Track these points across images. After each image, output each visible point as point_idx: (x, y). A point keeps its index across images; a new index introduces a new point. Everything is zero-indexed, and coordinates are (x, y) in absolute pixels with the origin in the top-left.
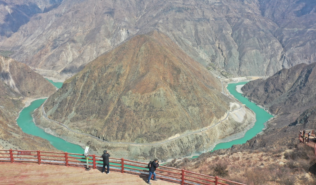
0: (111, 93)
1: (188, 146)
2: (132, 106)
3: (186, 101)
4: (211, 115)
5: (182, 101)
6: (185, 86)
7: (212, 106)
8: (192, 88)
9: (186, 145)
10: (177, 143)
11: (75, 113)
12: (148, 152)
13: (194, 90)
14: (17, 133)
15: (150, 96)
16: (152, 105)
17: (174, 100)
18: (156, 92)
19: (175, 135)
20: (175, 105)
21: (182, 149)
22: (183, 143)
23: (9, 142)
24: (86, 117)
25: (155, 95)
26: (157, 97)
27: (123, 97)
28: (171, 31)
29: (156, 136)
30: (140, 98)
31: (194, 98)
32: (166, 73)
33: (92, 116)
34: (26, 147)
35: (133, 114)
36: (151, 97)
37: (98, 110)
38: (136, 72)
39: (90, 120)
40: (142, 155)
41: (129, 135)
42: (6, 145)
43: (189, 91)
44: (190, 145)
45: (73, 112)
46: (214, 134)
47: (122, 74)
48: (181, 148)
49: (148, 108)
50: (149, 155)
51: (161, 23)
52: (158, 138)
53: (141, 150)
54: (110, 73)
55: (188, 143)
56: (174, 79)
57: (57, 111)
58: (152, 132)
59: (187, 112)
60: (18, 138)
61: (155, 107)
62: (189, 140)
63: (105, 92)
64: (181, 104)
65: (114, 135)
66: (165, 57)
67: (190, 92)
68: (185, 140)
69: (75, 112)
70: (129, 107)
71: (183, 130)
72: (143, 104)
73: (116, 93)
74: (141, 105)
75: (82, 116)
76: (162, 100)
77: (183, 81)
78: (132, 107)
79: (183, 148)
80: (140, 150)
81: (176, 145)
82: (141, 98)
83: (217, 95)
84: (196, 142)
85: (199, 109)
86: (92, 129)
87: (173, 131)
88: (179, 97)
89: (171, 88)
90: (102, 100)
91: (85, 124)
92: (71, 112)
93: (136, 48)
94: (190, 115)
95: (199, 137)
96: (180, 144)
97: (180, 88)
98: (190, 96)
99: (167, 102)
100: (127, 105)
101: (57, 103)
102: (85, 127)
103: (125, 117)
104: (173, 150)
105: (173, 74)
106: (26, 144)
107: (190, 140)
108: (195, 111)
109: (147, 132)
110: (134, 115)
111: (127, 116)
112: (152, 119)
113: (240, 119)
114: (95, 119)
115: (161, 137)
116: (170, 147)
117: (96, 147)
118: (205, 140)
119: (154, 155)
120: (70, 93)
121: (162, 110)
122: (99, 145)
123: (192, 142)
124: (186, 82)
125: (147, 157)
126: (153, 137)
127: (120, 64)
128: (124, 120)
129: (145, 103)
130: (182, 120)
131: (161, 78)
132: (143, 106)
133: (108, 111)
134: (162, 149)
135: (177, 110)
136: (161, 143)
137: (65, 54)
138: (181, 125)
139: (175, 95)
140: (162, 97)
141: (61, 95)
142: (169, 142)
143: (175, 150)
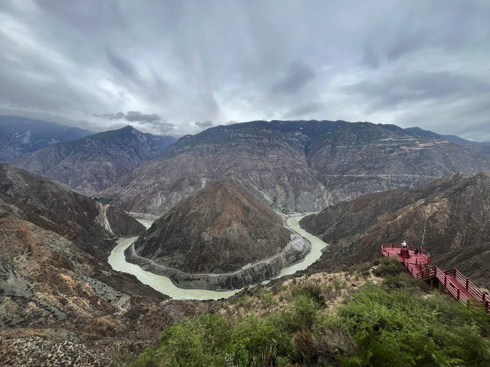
0: (193, 230)
2: (211, 241)
3: (255, 235)
4: (276, 246)
5: (252, 235)
6: (253, 222)
7: (277, 238)
8: (259, 223)
9: (257, 273)
10: (250, 272)
11: (162, 250)
12: (225, 282)
13: (261, 225)
14: (107, 271)
15: (226, 231)
16: (227, 239)
17: (246, 234)
18: (231, 228)
19: (247, 264)
20: (246, 238)
22: (255, 271)
23: (98, 280)
24: (171, 253)
25: (230, 231)
26: (231, 232)
27: (203, 233)
28: (241, 179)
29: (231, 266)
30: (217, 233)
31: (262, 232)
32: (238, 211)
33: (176, 251)
34: (114, 284)
37: (181, 246)
38: (213, 211)
39: (175, 255)
40: (219, 285)
41: (208, 266)
42: (94, 283)
44: (260, 273)
45: (160, 248)
46: (280, 262)
47: (202, 214)
48: (253, 276)
49: (224, 242)
50: (225, 284)
51: (233, 173)
52: (233, 268)
53: (218, 280)
54: (192, 214)
55: (258, 271)
56: (245, 217)
57: (145, 248)
58: (228, 263)
59: (256, 244)
60: (107, 275)
61: (230, 240)
62: (259, 268)
63: (188, 230)
64: (251, 238)
65: (195, 267)
66: (237, 198)
67: (258, 227)
68: (256, 269)
70: (208, 241)
71: (253, 260)
72: (220, 238)
73: (197, 230)
74: (218, 239)
75: (168, 252)
76: (235, 234)
77: (252, 218)
80: (217, 280)
81: (249, 274)
83: (280, 229)
84: (265, 271)
85: (266, 241)
86: (176, 263)
87: (245, 261)
88: (249, 232)
89: (242, 224)
90: (185, 237)
91: (170, 258)
92: (157, 249)
94: (259, 247)
95: (268, 266)
97: (250, 224)
98: (259, 230)
99: (240, 236)
100: (206, 240)
101: (145, 241)
102: (170, 261)
104: (246, 279)
105: (244, 213)
106: (114, 281)
107: (260, 269)
108: (263, 243)
109: (223, 263)
110: (212, 248)
111: (206, 249)
112: (228, 252)
113: (299, 248)
114: (178, 254)
115: (236, 267)
116: (243, 275)
117: (179, 279)
118: (273, 268)
119: (230, 284)
120: (158, 232)
121: (235, 243)
122: (182, 277)
123: (262, 271)
124: (254, 219)
125: (223, 286)
126: (229, 267)
127: (201, 206)
128: (204, 253)
129: (222, 238)
130: (253, 251)
131: (234, 216)
132: (219, 241)
133: (190, 246)
134: (237, 278)
135: (248, 243)
136: (236, 273)
137: (155, 199)
138: (252, 256)
139: (246, 229)
140: (235, 232)
141: (150, 234)
142: (243, 271)
143: (248, 278)
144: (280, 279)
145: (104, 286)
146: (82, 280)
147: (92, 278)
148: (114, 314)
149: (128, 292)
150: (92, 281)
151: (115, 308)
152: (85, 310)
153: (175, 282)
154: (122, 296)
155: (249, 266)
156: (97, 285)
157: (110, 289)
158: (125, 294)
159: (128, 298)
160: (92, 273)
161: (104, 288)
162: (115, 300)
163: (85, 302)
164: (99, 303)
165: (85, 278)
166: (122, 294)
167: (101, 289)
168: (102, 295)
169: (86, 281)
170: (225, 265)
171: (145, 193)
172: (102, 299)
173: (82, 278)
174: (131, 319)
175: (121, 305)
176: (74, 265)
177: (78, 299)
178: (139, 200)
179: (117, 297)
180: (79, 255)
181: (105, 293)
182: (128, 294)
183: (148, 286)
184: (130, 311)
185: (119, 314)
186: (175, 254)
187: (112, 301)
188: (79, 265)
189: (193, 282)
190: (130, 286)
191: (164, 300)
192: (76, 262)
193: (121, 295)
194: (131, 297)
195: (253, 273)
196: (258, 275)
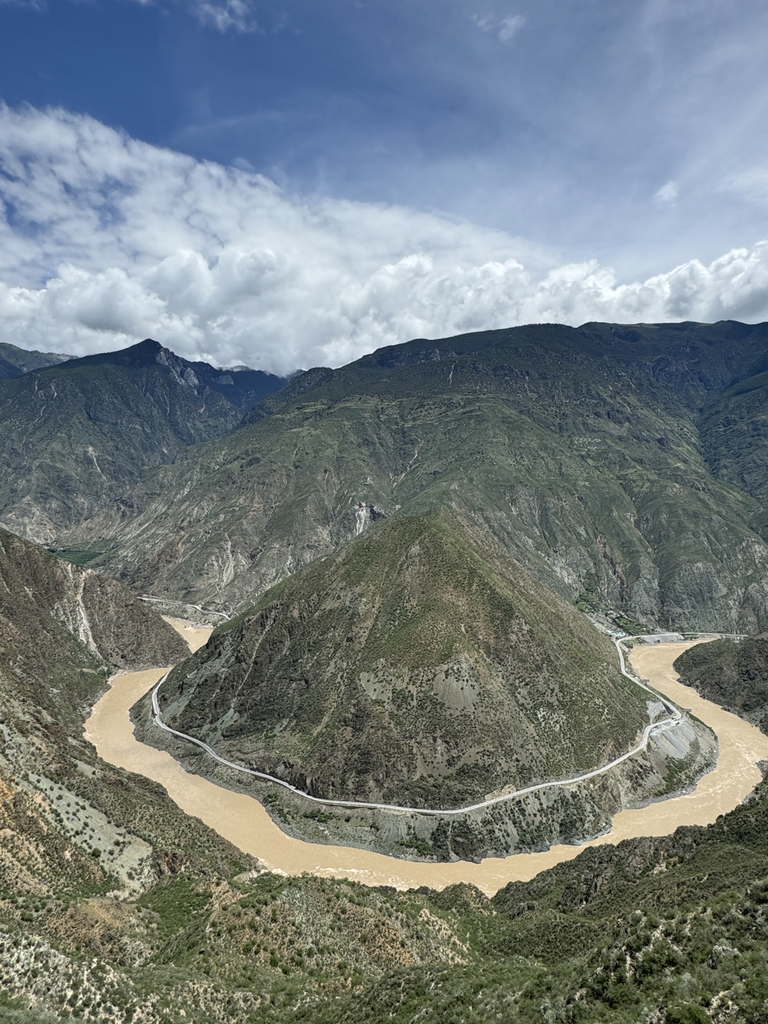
0: (332, 663)
1: (541, 822)
2: (387, 701)
3: (529, 693)
4: (598, 735)
5: (519, 693)
6: (525, 651)
7: (601, 710)
8: (544, 656)
9: (535, 819)
10: (509, 812)
11: (237, 715)
12: (430, 836)
13: (550, 662)
14: (89, 764)
15: (435, 676)
16: (440, 700)
17: (499, 689)
18: (451, 665)
19: (502, 788)
20: (501, 703)
21: (525, 831)
22: (527, 813)
23: (67, 787)
24: (265, 727)
25: (447, 673)
26: (451, 679)
27: (364, 675)
29: (450, 789)
30: (407, 679)
31: (551, 687)
32: (476, 614)
33: (280, 724)
34: (110, 804)
35: (390, 723)
36: (437, 677)
37: (296, 708)
38: (396, 610)
39: (275, 736)
40: (410, 844)
41: (377, 781)
42: (57, 795)
43: (537, 666)
44: (544, 821)
45: (232, 710)
46: (612, 793)
47: (361, 614)
48: (521, 827)
49: (429, 709)
50: (431, 843)
51: (455, 491)
52: (457, 795)
53: (409, 828)
54: (330, 611)
55: (538, 814)
56: (496, 632)
57: (189, 706)
58: (440, 775)
59: (533, 725)
60: (91, 776)
61: (447, 705)
62: (541, 804)
63: (316, 660)
64: (517, 702)
65: (338, 781)
66: (473, 572)
67: (539, 668)
68: (532, 807)
69: (235, 712)
70: (378, 702)
71: (524, 776)
72: (415, 694)
73: (345, 664)
74: (410, 699)
75: (255, 723)
76: (465, 687)
77: (522, 638)
78: (385, 704)
79: (525, 827)
80: (406, 827)
81: (506, 819)
82: (410, 680)
83: (613, 682)
84: (560, 816)
85: (565, 717)
86: (279, 760)
87: (496, 777)
88: (510, 682)
89: (489, 657)
90: (307, 682)
91: (261, 745)
92: (225, 712)
93: (398, 551)
94: (541, 733)
95: (571, 799)
96: (518, 817)
97: (513, 657)
98: (541, 679)
99: (480, 694)
100: (374, 698)
101: (191, 686)
102: (261, 753)
103: (367, 730)
104: (498, 834)
105: (493, 620)
106: (109, 795)
107: (545, 806)
108: (556, 722)
109: (425, 775)
110: (392, 726)
111: (372, 727)
112: (439, 741)
113: (680, 752)
114: (287, 734)
115: (466, 792)
116: (489, 822)
117: (288, 813)
118: (588, 808)
119: (446, 845)
120: (227, 661)
121: (465, 715)
122: (296, 807)
123: (551, 813)
124: (526, 641)
125: (425, 849)
126: (442, 790)
127: (358, 590)
128: (364, 738)
129: (421, 695)
130: (522, 747)
131: (463, 629)
132: (414, 703)
133: (321, 713)
134: (468, 828)
135: (508, 717)
136: (466, 810)
137: (218, 561)
138: (518, 761)
139: (500, 674)
140: (465, 679)
141: (204, 665)
142: (488, 808)
143: (505, 834)
144: (618, 847)
145: (84, 808)
146: (26, 783)
147: (52, 779)
148: (108, 894)
149: (146, 832)
150: (52, 789)
151: (111, 876)
152: (33, 873)
153: (278, 820)
154: (130, 843)
155: (508, 794)
156: (63, 802)
157: (97, 819)
158: (138, 839)
159: (146, 851)
160: (53, 767)
161: (81, 814)
162: (111, 853)
163: (32, 849)
164: (67, 855)
165: (33, 778)
166: (128, 838)
167: (74, 814)
168: (77, 833)
169: (36, 788)
170: (431, 780)
171: (188, 541)
172: (75, 845)
173: (26, 777)
174: (162, 917)
175: (127, 869)
176: (7, 738)
177: (16, 838)
178: (170, 562)
179: (117, 843)
180: (20, 710)
181: (84, 828)
182: (144, 840)
183: (199, 821)
184: (156, 891)
185: (123, 895)
186: (276, 732)
187: (102, 855)
188: (19, 739)
189: (331, 823)
190: (151, 816)
191: (245, 870)
192: (11, 729)
193: (126, 840)
194: (154, 849)
195: (521, 816)
196: (538, 825)
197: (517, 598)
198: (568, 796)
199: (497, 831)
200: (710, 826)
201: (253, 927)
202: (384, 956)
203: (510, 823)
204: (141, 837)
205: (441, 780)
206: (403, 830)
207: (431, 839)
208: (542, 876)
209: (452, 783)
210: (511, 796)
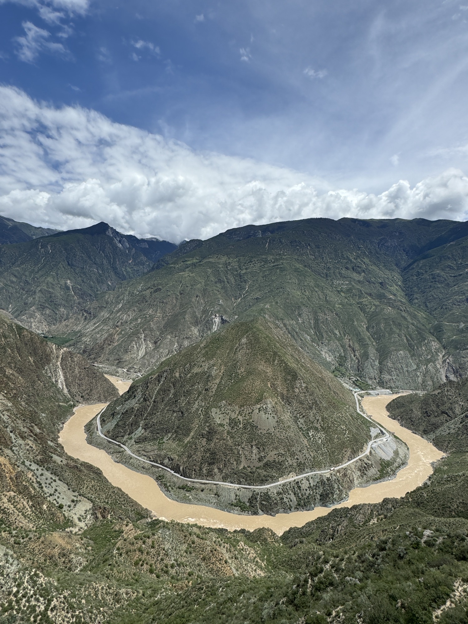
0: (196, 403)
1: (309, 494)
2: (226, 424)
3: (305, 422)
4: (342, 446)
5: (299, 422)
6: (303, 398)
7: (344, 432)
8: (314, 401)
9: (307, 492)
10: (292, 488)
11: (143, 431)
12: (247, 500)
13: (317, 405)
14: (59, 456)
15: (253, 411)
16: (255, 425)
17: (288, 419)
18: (262, 405)
19: (289, 474)
20: (289, 427)
21: (300, 499)
22: (302, 489)
23: (46, 469)
24: (158, 438)
25: (259, 410)
26: (262, 413)
27: (214, 410)
28: (282, 319)
29: (259, 474)
30: (237, 412)
31: (317, 418)
32: (276, 377)
33: (167, 436)
34: (70, 479)
35: (227, 437)
36: (254, 412)
37: (175, 428)
38: (233, 374)
39: (164, 442)
40: (236, 505)
41: (219, 469)
42: (40, 473)
43: (309, 406)
44: (311, 493)
45: (141, 428)
46: (349, 478)
47: (213, 376)
48: (298, 497)
49: (249, 429)
50: (248, 504)
51: (267, 309)
52: (264, 478)
53: (236, 496)
54: (196, 374)
55: (308, 489)
56: (287, 387)
57: (117, 425)
58: (254, 466)
59: (306, 439)
60: (60, 463)
61: (259, 427)
62: (310, 484)
63: (188, 401)
64: (298, 426)
65: (197, 468)
66: (275, 354)
67: (311, 408)
68: (305, 485)
69: (142, 429)
70: (221, 425)
71: (301, 468)
72: (241, 421)
73: (204, 403)
74: (239, 423)
75: (153, 435)
76: (269, 418)
77: (301, 391)
78: (225, 426)
79: (301, 497)
81: (290, 492)
82: (239, 413)
83: (351, 416)
84: (320, 490)
85: (324, 436)
86: (165, 456)
87: (285, 468)
88: (295, 415)
89: (283, 401)
90: (182, 413)
91: (156, 447)
92: (137, 429)
93: (235, 341)
94: (311, 444)
95: (326, 481)
96: (297, 491)
97: (296, 401)
98: (312, 414)
99: (277, 421)
100: (219, 423)
101: (119, 414)
102: (156, 452)
103: (215, 440)
104: (285, 500)
105: (285, 381)
106: (70, 474)
107: (312, 485)
108: (320, 438)
109: (246, 466)
110: (228, 438)
111: (217, 439)
112: (254, 447)
113: (387, 455)
114: (170, 442)
115: (268, 476)
116: (281, 493)
117: (170, 486)
118: (336, 486)
119: (256, 506)
120: (139, 400)
121: (269, 433)
122: (174, 482)
123: (316, 489)
124: (304, 393)
125: (244, 508)
126: (255, 475)
127: (212, 362)
128: (213, 445)
129: (245, 421)
130: (300, 451)
131: (269, 385)
132: (241, 426)
133: (190, 430)
134: (269, 497)
135: (293, 435)
136: (268, 486)
137: (136, 345)
138: (298, 459)
139: (289, 411)
140: (270, 413)
141: (126, 402)
142: (280, 485)
143: (289, 500)
144: (351, 509)
145: (55, 481)
146: (23, 466)
147: (38, 464)
148: (66, 530)
149: (89, 495)
150: (37, 470)
151: (69, 520)
152: (25, 517)
153: (164, 489)
154: (80, 501)
155: (292, 478)
156: (44, 477)
157: (62, 487)
158: (85, 499)
159: (89, 505)
160: (39, 457)
161: (54, 484)
162: (69, 506)
163: (25, 503)
164: (45, 507)
165: (27, 463)
166: (79, 498)
167: (50, 484)
168: (51, 495)
169: (29, 469)
170: (249, 469)
171: (121, 333)
172: (50, 501)
173: (23, 463)
174: (95, 543)
175: (78, 516)
176: (14, 441)
177: (16, 497)
178: (110, 345)
179: (73, 501)
180: (22, 425)
181: (55, 492)
182: (88, 499)
183: (120, 489)
184: (92, 528)
185: (75, 530)
186: (164, 440)
187: (64, 507)
188: (21, 441)
189: (193, 492)
190: (92, 486)
191: (144, 517)
192: (16, 436)
193: (78, 499)
194: (93, 505)
195: (298, 490)
196: (308, 495)
197: (299, 368)
198: (325, 480)
199: (285, 498)
200: (402, 498)
201: (140, 550)
202: (215, 569)
203: (292, 494)
204: (86, 498)
205: (255, 469)
206: (233, 496)
207: (248, 502)
208: (309, 524)
209: (261, 471)
210: (293, 479)
